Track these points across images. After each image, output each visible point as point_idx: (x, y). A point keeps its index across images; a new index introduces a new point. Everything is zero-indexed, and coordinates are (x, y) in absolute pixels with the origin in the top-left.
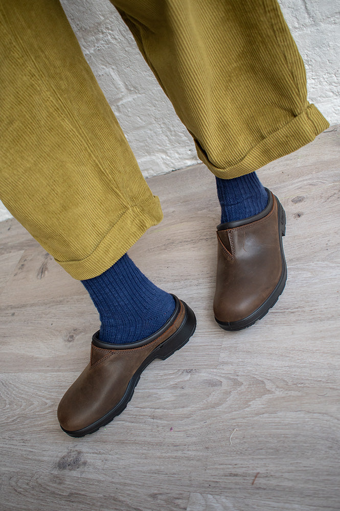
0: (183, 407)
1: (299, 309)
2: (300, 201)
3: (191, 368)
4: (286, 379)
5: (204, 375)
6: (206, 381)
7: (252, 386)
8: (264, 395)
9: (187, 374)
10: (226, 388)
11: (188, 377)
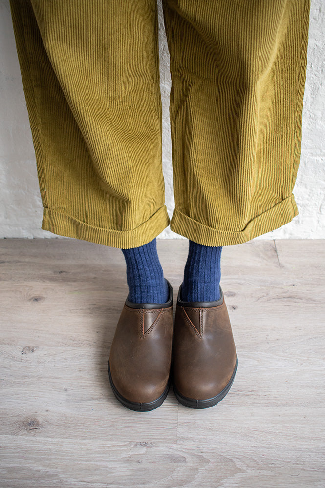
0: (144, 483)
1: (253, 393)
2: (232, 295)
3: (146, 441)
4: (255, 459)
5: (163, 449)
6: (167, 456)
7: (220, 464)
8: (235, 473)
9: (142, 447)
10: (191, 465)
11: (143, 450)
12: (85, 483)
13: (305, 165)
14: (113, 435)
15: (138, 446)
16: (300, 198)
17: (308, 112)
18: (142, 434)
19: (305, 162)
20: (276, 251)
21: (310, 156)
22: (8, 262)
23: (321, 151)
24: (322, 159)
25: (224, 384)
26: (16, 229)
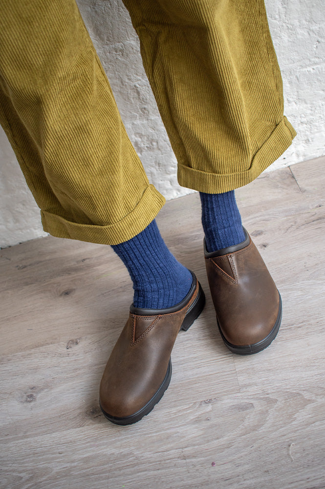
0: (218, 438)
1: (305, 323)
2: (260, 234)
3: (210, 398)
4: (322, 386)
5: (228, 402)
6: (234, 407)
7: (288, 400)
8: (306, 405)
9: (207, 404)
10: (260, 408)
11: (209, 407)
12: (160, 453)
13: (298, 79)
14: (175, 401)
15: (204, 405)
16: (303, 115)
17: (284, 24)
18: (204, 393)
19: (297, 77)
20: (293, 177)
21: (300, 69)
22: (30, 265)
23: (310, 61)
24: (313, 69)
25: (272, 322)
26: (28, 231)
